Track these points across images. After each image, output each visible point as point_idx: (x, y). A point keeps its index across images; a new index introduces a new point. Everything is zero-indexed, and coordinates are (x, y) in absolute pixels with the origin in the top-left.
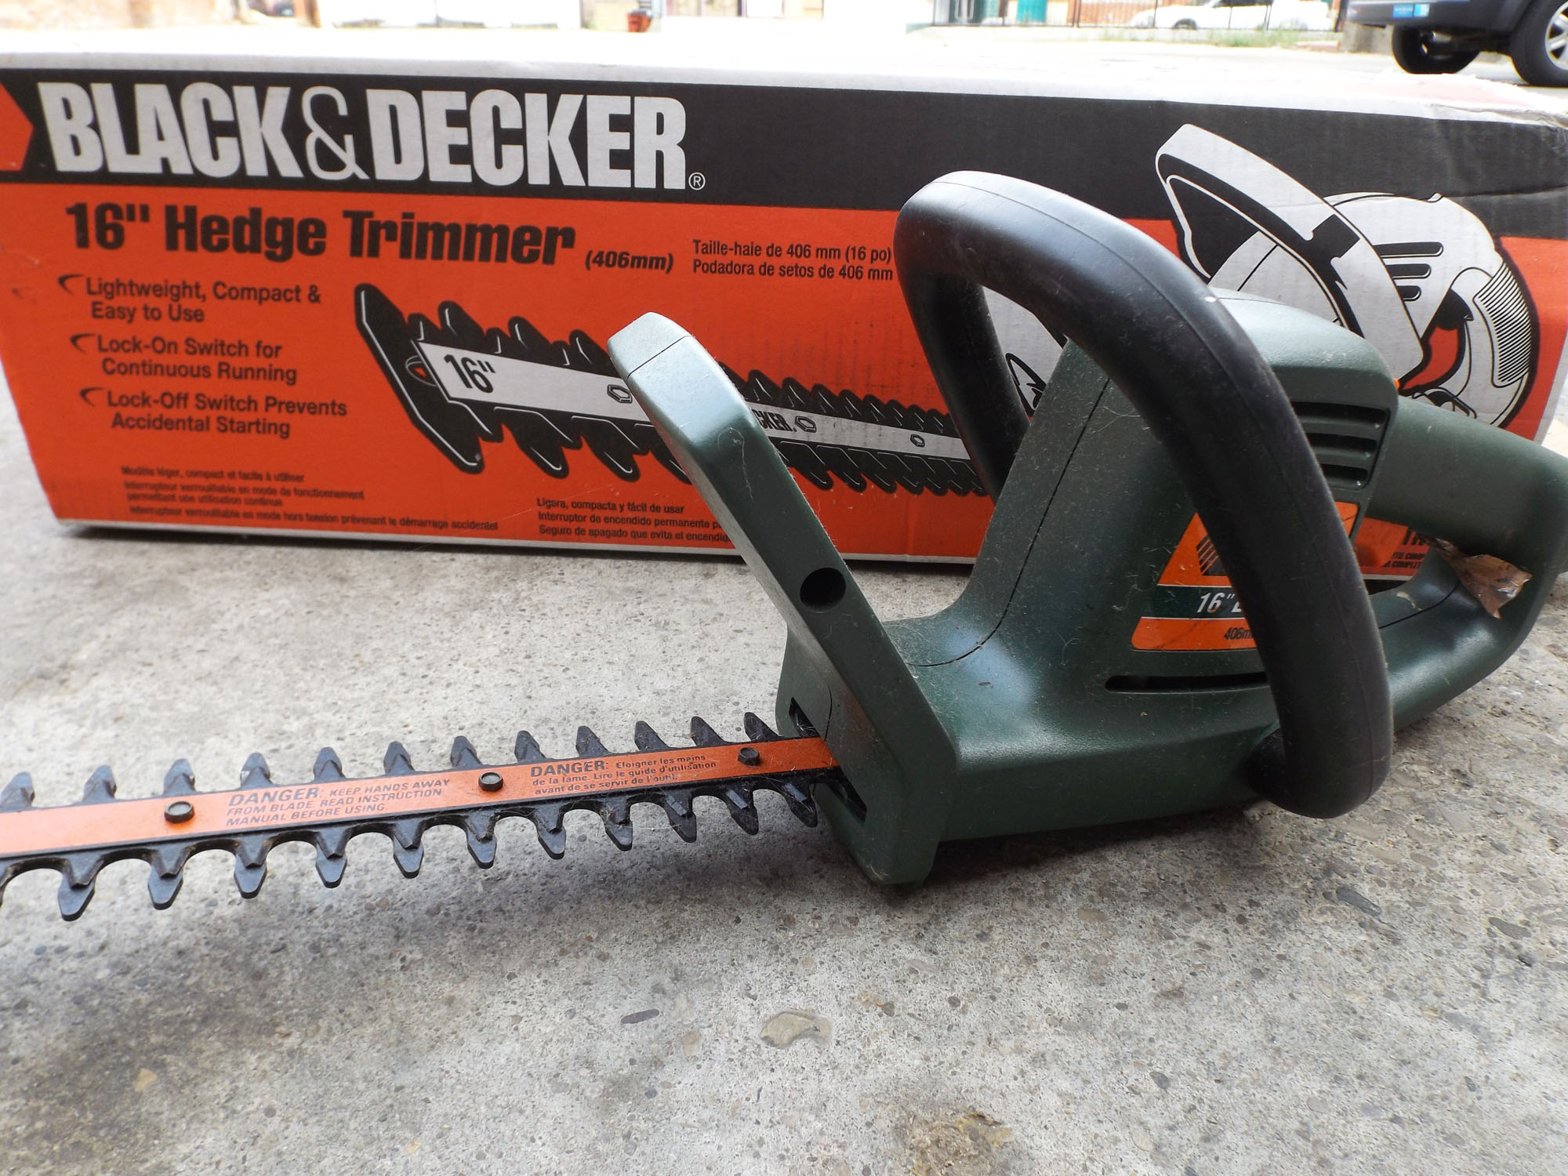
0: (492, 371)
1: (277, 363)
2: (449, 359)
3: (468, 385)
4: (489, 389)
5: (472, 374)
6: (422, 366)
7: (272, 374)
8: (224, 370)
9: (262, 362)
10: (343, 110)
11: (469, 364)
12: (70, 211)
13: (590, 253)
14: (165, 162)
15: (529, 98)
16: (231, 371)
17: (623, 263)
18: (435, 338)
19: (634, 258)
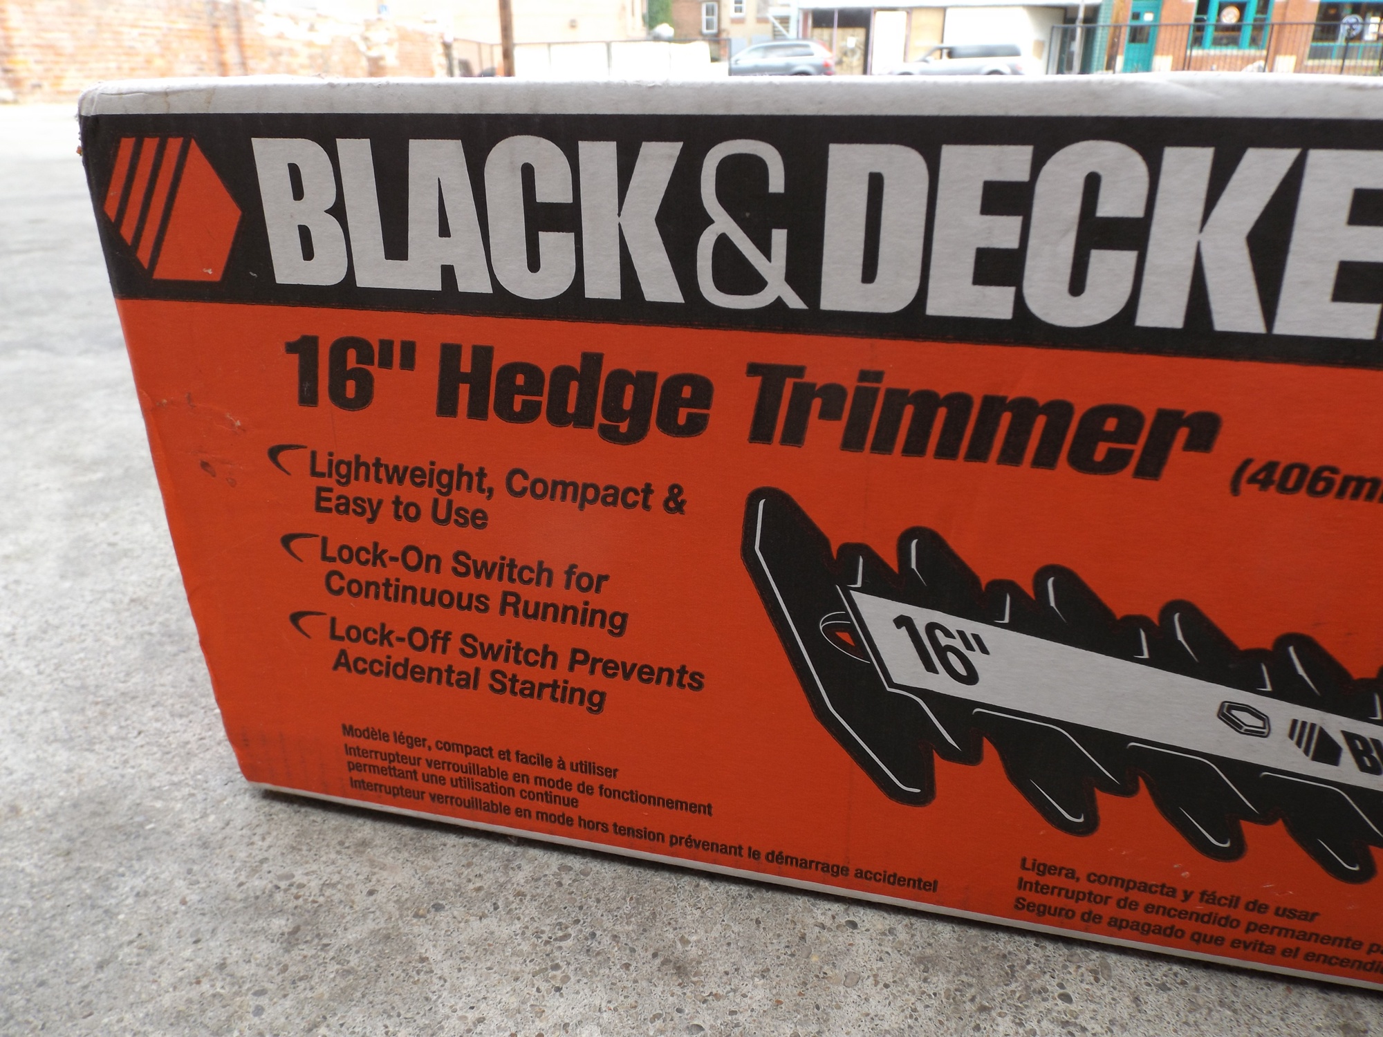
0: (984, 650)
1: (596, 600)
2: (902, 622)
3: (930, 667)
4: (971, 677)
5: (942, 651)
6: (851, 629)
7: (587, 616)
8: (510, 602)
9: (574, 597)
10: (777, 183)
11: (938, 633)
12: (291, 348)
13: (1247, 462)
14: (448, 273)
15: (1172, 156)
16: (521, 607)
17: (1321, 486)
18: (881, 585)
19: (1347, 480)
